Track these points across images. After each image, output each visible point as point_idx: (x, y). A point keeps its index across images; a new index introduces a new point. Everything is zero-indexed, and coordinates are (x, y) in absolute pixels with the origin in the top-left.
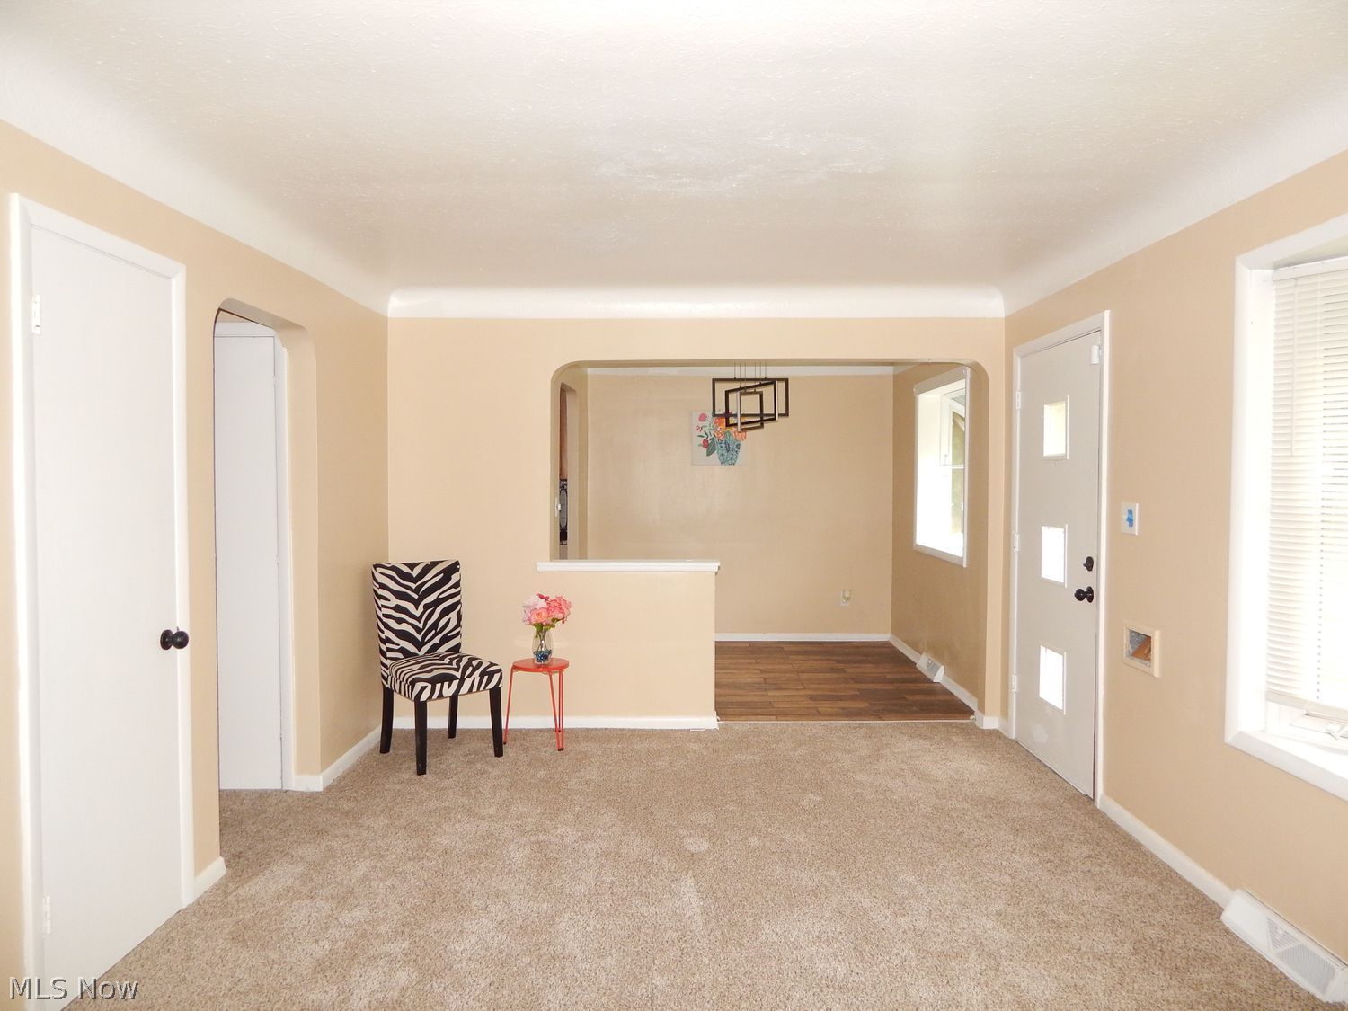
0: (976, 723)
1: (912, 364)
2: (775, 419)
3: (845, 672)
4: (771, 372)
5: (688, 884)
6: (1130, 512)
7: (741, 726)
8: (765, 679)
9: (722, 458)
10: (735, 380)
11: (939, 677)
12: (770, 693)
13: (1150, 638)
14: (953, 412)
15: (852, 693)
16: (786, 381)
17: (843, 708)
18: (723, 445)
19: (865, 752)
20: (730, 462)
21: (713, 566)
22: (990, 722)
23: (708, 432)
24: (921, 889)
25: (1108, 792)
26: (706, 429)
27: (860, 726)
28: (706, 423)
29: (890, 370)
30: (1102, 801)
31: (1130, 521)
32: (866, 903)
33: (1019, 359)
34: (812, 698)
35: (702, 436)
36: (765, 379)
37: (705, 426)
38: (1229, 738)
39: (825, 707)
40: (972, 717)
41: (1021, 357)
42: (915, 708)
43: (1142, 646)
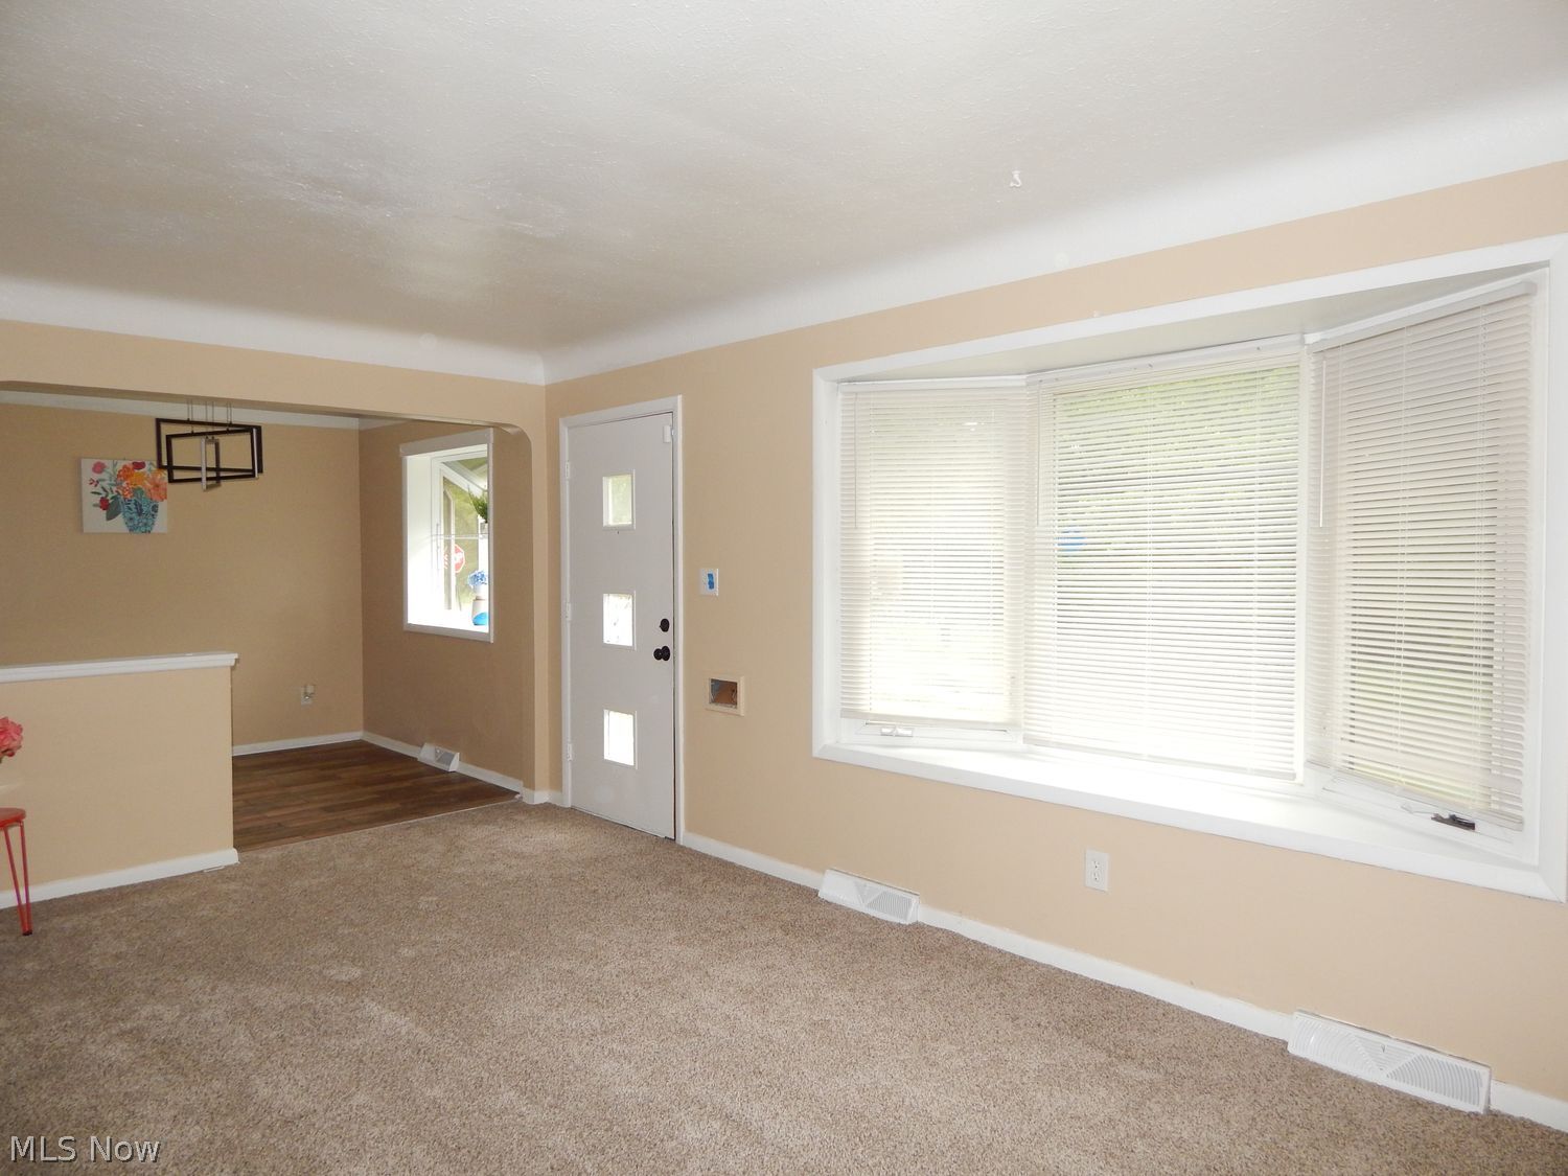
0: (524, 800)
1: (396, 419)
2: (253, 476)
3: (340, 778)
4: (241, 417)
5: (373, 1008)
6: (710, 576)
7: (270, 854)
8: (246, 801)
9: (131, 524)
10: (188, 422)
11: (455, 765)
12: (269, 814)
13: (736, 684)
14: (444, 478)
15: (368, 797)
16: (259, 429)
17: (376, 813)
18: (132, 506)
19: (441, 848)
20: (143, 529)
21: (229, 659)
22: (541, 796)
23: (107, 488)
24: (601, 942)
25: (689, 828)
26: (105, 484)
27: (412, 826)
28: (104, 475)
29: (354, 423)
30: (684, 838)
31: (711, 585)
32: (566, 966)
33: (566, 430)
34: (327, 809)
35: (99, 494)
36: (231, 425)
37: (104, 480)
38: (816, 753)
39: (352, 815)
40: (517, 796)
41: (569, 428)
42: (452, 800)
43: (725, 692)
